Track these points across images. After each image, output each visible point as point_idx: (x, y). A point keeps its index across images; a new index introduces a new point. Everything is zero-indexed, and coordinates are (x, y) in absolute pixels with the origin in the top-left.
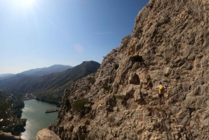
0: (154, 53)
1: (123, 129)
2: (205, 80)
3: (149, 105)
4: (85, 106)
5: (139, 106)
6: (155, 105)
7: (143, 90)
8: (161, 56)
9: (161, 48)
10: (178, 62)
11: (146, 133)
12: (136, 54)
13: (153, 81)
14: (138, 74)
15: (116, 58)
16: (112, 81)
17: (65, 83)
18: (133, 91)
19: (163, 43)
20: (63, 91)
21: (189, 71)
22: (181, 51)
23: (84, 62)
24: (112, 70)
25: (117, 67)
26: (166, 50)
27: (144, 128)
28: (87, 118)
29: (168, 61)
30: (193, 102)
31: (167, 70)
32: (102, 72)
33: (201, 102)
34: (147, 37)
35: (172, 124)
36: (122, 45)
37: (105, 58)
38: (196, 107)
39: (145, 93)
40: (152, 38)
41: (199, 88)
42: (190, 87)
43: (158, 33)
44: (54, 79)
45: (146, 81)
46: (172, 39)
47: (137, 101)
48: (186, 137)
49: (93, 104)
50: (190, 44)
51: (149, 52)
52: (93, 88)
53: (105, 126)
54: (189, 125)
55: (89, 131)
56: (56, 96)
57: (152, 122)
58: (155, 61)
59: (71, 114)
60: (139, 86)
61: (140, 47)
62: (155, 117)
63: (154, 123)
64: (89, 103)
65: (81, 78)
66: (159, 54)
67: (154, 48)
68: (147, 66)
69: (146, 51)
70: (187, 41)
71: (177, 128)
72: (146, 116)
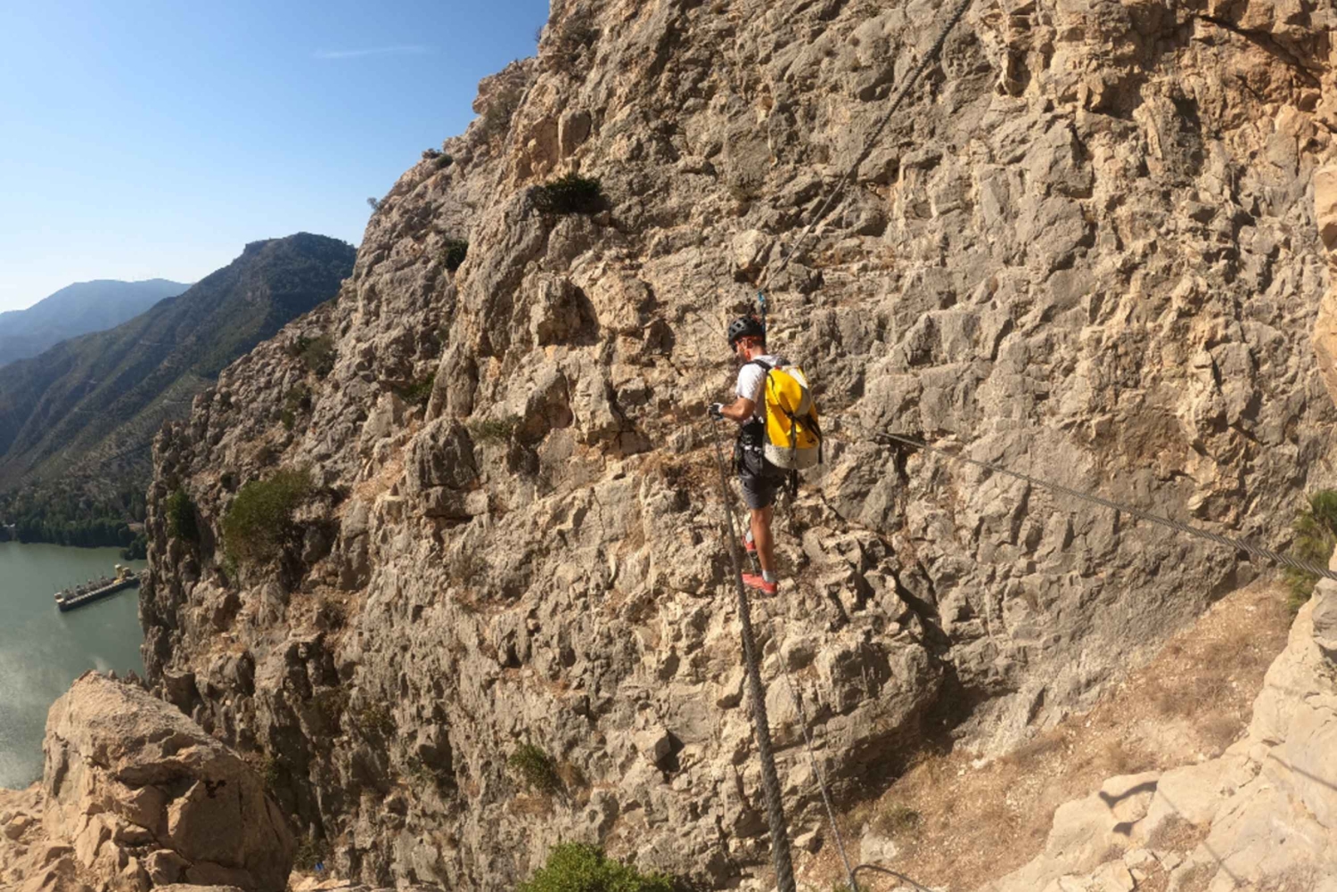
0: (670, 154)
1: (545, 609)
2: (958, 284)
3: (666, 453)
4: (299, 515)
5: (615, 466)
6: (697, 445)
7: (618, 372)
8: (709, 169)
9: (705, 126)
10: (803, 197)
11: (677, 609)
12: (561, 171)
13: (671, 313)
14: (581, 282)
15: (448, 202)
16: (433, 342)
17: (148, 396)
18: (563, 384)
19: (719, 100)
20: (144, 447)
21: (869, 242)
22: (817, 138)
23: (253, 249)
24: (432, 278)
25: (455, 254)
26: (735, 138)
27: (662, 581)
28: (322, 592)
29: (747, 194)
30: (908, 404)
31: (744, 244)
32: (372, 294)
33: (947, 399)
34: (625, 66)
35: (810, 536)
36: (479, 119)
37: (382, 208)
38: (927, 425)
39: (637, 384)
40: (654, 71)
41: (931, 328)
42: (882, 324)
43: (686, 44)
44: (75, 378)
45: (632, 320)
46: (767, 73)
47: (593, 439)
48: (900, 590)
49: (340, 496)
50: (867, 95)
51: (637, 153)
52: (328, 400)
53: (437, 614)
54: (901, 524)
55: (350, 668)
56: (103, 491)
57: (698, 540)
58: (673, 202)
59: (224, 582)
60: (597, 351)
61: (582, 127)
62: (711, 509)
63: (708, 544)
64: (321, 494)
65: (246, 347)
66: (697, 160)
67: (668, 130)
68: (630, 235)
69: (620, 148)
70: (853, 82)
71: (840, 549)
72: (659, 513)
